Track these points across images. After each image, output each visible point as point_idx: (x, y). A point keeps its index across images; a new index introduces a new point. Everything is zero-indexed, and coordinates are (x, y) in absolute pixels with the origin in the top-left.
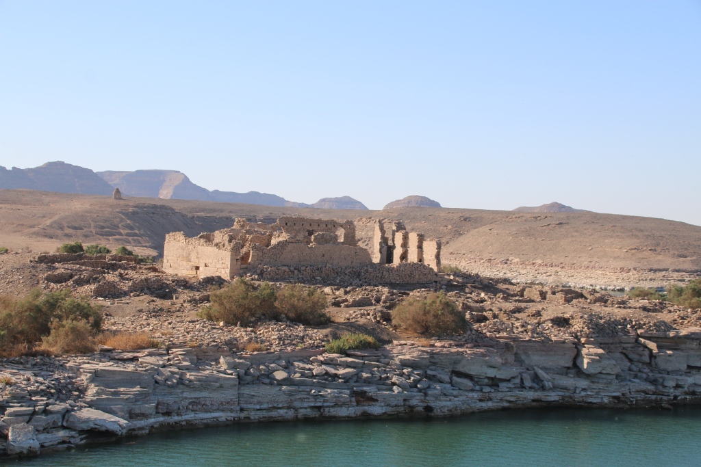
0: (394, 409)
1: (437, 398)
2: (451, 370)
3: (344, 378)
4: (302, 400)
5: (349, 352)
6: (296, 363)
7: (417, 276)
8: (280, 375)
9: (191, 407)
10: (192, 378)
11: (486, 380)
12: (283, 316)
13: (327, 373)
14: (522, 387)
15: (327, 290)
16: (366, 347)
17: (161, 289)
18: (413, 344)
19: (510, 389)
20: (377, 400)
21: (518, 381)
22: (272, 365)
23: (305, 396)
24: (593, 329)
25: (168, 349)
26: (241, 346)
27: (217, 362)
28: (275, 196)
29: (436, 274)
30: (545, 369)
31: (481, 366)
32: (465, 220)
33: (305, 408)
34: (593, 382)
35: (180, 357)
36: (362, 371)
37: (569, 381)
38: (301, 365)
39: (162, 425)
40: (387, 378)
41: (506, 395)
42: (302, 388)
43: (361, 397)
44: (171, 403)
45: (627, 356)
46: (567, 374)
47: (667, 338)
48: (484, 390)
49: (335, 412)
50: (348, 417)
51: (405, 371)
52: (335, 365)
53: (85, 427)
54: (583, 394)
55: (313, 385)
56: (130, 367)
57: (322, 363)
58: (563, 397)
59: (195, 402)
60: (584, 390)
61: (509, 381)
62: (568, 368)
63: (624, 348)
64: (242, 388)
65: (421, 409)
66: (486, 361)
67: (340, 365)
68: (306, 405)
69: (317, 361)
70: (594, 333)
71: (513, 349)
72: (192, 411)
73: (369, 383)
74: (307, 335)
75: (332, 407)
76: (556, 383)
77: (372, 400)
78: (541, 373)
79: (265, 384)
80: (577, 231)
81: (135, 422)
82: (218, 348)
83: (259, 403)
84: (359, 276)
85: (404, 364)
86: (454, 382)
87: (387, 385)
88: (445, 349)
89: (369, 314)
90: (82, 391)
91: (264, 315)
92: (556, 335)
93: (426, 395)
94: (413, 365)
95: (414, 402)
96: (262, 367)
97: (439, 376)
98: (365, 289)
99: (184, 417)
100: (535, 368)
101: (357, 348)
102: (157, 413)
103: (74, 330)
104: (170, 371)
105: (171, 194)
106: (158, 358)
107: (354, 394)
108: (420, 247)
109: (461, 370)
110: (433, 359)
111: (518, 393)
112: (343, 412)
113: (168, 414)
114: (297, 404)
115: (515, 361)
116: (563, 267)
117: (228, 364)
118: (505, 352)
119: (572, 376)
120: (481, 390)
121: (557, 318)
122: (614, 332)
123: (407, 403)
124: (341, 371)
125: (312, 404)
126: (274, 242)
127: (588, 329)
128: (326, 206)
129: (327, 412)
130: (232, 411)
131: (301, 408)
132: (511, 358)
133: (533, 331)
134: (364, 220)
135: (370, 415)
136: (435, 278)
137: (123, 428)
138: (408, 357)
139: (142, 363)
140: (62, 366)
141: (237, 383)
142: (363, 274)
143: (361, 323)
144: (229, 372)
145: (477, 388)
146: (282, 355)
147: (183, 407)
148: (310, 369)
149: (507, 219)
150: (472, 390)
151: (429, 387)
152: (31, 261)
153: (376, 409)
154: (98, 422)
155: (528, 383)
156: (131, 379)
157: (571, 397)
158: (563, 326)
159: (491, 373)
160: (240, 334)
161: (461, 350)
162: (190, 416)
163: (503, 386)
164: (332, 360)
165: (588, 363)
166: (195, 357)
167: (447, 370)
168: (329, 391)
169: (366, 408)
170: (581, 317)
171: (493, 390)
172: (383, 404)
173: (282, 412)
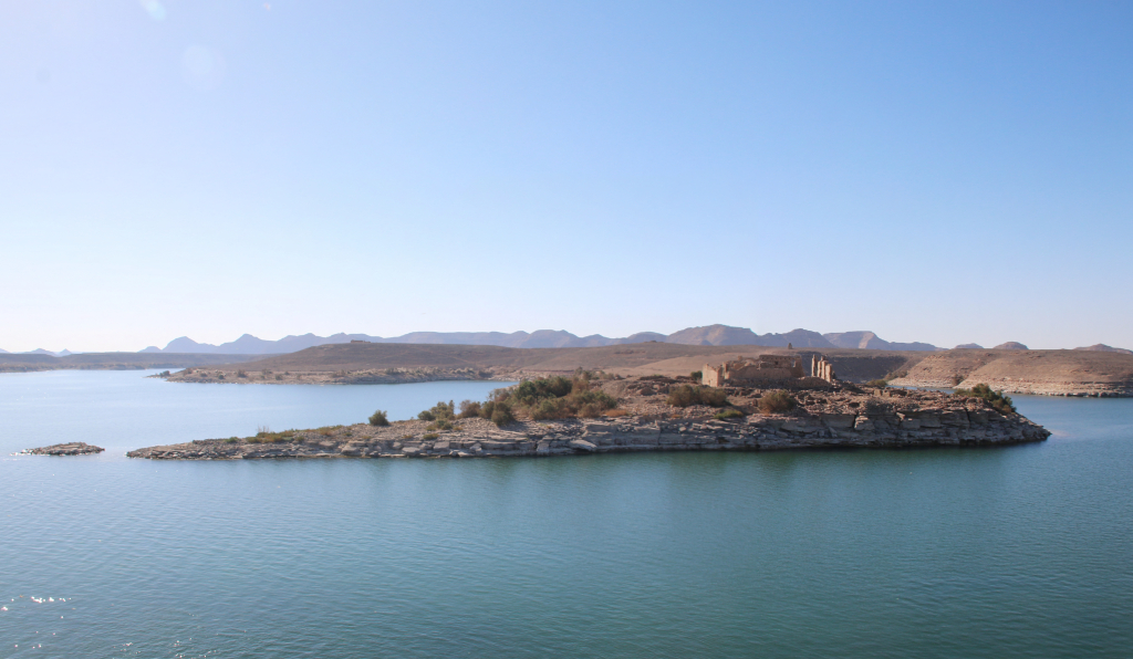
0: (739, 446)
1: (762, 441)
3: (716, 431)
5: (724, 419)
6: (694, 424)
8: (682, 429)
9: (633, 442)
10: (637, 429)
11: (798, 433)
12: (704, 402)
13: (708, 428)
14: (818, 437)
16: (735, 417)
18: (762, 416)
19: (811, 438)
20: (730, 442)
21: (816, 434)
22: (681, 424)
23: (691, 439)
25: (633, 416)
26: (670, 415)
27: (654, 422)
30: (836, 428)
31: (794, 426)
34: (861, 435)
35: (636, 420)
36: (726, 428)
37: (847, 434)
38: (696, 425)
39: (616, 448)
40: (740, 431)
41: (808, 440)
42: (692, 435)
43: (722, 440)
44: (623, 439)
46: (846, 431)
47: (912, 412)
49: (706, 446)
50: (713, 449)
51: (750, 428)
52: (714, 425)
53: (576, 447)
54: (853, 440)
55: (698, 433)
56: (608, 424)
57: (708, 424)
58: (842, 442)
59: (635, 440)
60: (855, 438)
61: (811, 433)
62: (849, 428)
63: (886, 418)
64: (662, 434)
65: (754, 446)
66: (797, 424)
67: (716, 425)
69: (705, 423)
70: (867, 410)
71: (818, 418)
73: (729, 433)
74: (707, 411)
75: (705, 444)
76: (840, 435)
77: (727, 441)
78: (832, 430)
79: (674, 433)
81: (601, 447)
82: (656, 417)
83: (668, 441)
85: (751, 425)
86: (776, 433)
87: (738, 434)
88: (776, 418)
90: (582, 433)
91: (695, 402)
92: (847, 410)
93: (757, 439)
94: (756, 425)
95: (751, 443)
96: (675, 425)
97: (769, 430)
99: (628, 446)
100: (830, 428)
101: (730, 417)
102: (615, 443)
104: (627, 426)
105: (866, 345)
106: (625, 420)
107: (719, 438)
109: (783, 428)
110: (768, 423)
111: (815, 439)
112: (711, 447)
113: (620, 444)
114: (690, 442)
115: (820, 424)
117: (658, 423)
119: (848, 431)
120: (794, 438)
121: (854, 403)
122: (883, 410)
124: (715, 428)
125: (695, 442)
127: (865, 408)
129: (703, 447)
130: (654, 444)
132: (817, 423)
133: (835, 409)
135: (725, 448)
137: (593, 449)
138: (755, 421)
139: (615, 422)
140: (580, 422)
141: (660, 432)
143: (741, 406)
144: (657, 427)
145: (792, 437)
146: (689, 420)
147: (629, 442)
148: (700, 427)
150: (788, 438)
151: (760, 436)
153: (728, 446)
154: (582, 445)
155: (822, 434)
156: (606, 429)
157: (846, 442)
158: (855, 407)
159: (800, 429)
160: (672, 410)
161: (785, 418)
162: (632, 446)
163: (807, 436)
164: (713, 422)
165: (858, 425)
166: (644, 420)
167: (775, 427)
168: (705, 436)
169: (724, 445)
170: (867, 402)
171: (800, 438)
172: (733, 443)
173: (679, 445)
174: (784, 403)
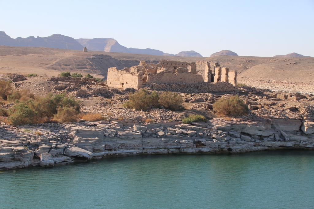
0: (214, 149)
1: (234, 144)
2: (240, 132)
3: (191, 135)
4: (171, 145)
5: (193, 123)
6: (168, 128)
7: (225, 88)
8: (161, 133)
9: (120, 147)
10: (121, 134)
11: (257, 137)
12: (162, 106)
13: (182, 133)
14: (275, 140)
15: (183, 94)
16: (201, 121)
17: (106, 94)
18: (223, 120)
19: (269, 141)
20: (206, 145)
21: (272, 137)
22: (157, 129)
23: (172, 143)
24: (310, 113)
25: (110, 121)
26: (143, 120)
27: (132, 127)
28: (158, 50)
29: (234, 87)
30: (286, 131)
31: (255, 130)
32: (249, 62)
33: (173, 148)
34: (309, 138)
35: (115, 125)
36: (199, 132)
37: (297, 137)
38: (171, 129)
39: (108, 155)
40: (211, 135)
41: (266, 144)
42: (171, 139)
43: (198, 144)
44: (111, 145)
46: (296, 134)
48: (256, 141)
49: (186, 150)
50: (192, 153)
51: (219, 132)
52: (186, 129)
53: (74, 155)
54: (304, 143)
55: (176, 138)
56: (93, 129)
57: (180, 128)
58: (295, 145)
59: (122, 145)
60: (305, 141)
61: (268, 137)
62: (297, 131)
64: (144, 139)
65: (226, 150)
66: (257, 128)
67: (188, 129)
68: (173, 147)
69: (178, 127)
70: (310, 115)
71: (270, 122)
72: (121, 149)
73: (202, 137)
74: (173, 115)
75: (185, 148)
76: (291, 138)
77: (204, 145)
78: (284, 134)
79: (154, 137)
80: (304, 67)
81: (96, 153)
82: (132, 121)
83: (151, 146)
84: (198, 88)
85: (219, 129)
86: (242, 137)
87: (211, 138)
88: (238, 122)
89: (202, 106)
90: (72, 139)
91: (153, 106)
92: (291, 116)
93: (229, 143)
94: (223, 129)
95: (223, 146)
96: (152, 129)
97: (235, 134)
98: (201, 94)
99: (118, 152)
100: (281, 131)
101: (197, 121)
102: (105, 149)
103: (68, 111)
104: (111, 131)
105: (110, 50)
106: (105, 125)
107: (195, 142)
108: (227, 75)
109: (246, 132)
110: (232, 127)
111: (272, 142)
112: (190, 150)
113: (110, 150)
114: (169, 146)
115: (271, 128)
116: (297, 84)
117: (137, 128)
118: (266, 124)
119: (299, 135)
120: (255, 141)
121: (292, 108)
123: (220, 147)
124: (189, 132)
125: (176, 147)
126: (158, 72)
127: (308, 113)
128: (183, 56)
129: (182, 151)
130: (139, 149)
131: (170, 148)
132: (270, 127)
133: (281, 114)
134: (200, 62)
135: (202, 152)
136: (234, 89)
137: (90, 156)
138: (220, 126)
139: (98, 127)
140: (63, 127)
141: (141, 137)
142: (199, 87)
143: (198, 110)
144: (138, 131)
145: (253, 140)
146: (162, 124)
147: (117, 147)
148: (174, 131)
149: (270, 61)
150: (251, 141)
151: (230, 140)
152: (48, 80)
153: (205, 150)
154: (79, 153)
155: (277, 138)
156: (93, 134)
157: (298, 145)
159: (260, 133)
160: (143, 114)
161: (245, 122)
162: (120, 151)
163: (265, 139)
164: (185, 127)
165: (307, 129)
166: (122, 125)
167: (239, 132)
168: (183, 141)
169: (201, 149)
170: (304, 107)
171: (260, 141)
172: (208, 147)
173: (162, 150)
174: (240, 108)
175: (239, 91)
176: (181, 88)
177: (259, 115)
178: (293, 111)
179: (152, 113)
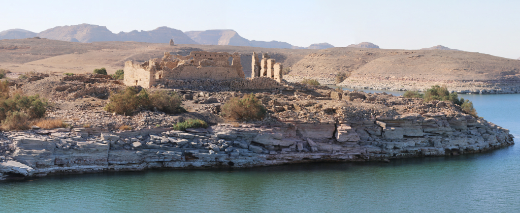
0: (209, 163)
1: (236, 157)
2: (251, 141)
3: (180, 145)
4: (151, 157)
5: (187, 130)
6: (151, 136)
7: (265, 85)
8: (136, 144)
9: (77, 162)
10: (80, 145)
11: (273, 147)
12: (155, 108)
13: (170, 142)
14: (297, 151)
16: (199, 127)
17: (102, 94)
18: (229, 126)
19: (288, 152)
20: (198, 158)
21: (294, 147)
22: (133, 138)
23: (152, 155)
24: (348, 115)
25: (72, 128)
26: (116, 127)
27: (99, 136)
28: (286, 43)
29: (278, 84)
30: (315, 140)
31: (269, 139)
32: (369, 55)
33: (153, 162)
34: (344, 147)
35: (76, 133)
36: (192, 141)
37: (328, 147)
38: (155, 137)
39: (57, 171)
40: (208, 145)
41: (286, 156)
42: (152, 150)
43: (189, 156)
44: (63, 159)
45: (368, 132)
46: (328, 142)
47: (393, 120)
48: (271, 153)
50: (179, 168)
51: (219, 141)
52: (177, 137)
53: (6, 171)
54: (337, 154)
55: (160, 148)
56: (44, 138)
57: (169, 136)
58: (324, 156)
59: (80, 159)
60: (338, 151)
61: (288, 147)
62: (330, 139)
63: (366, 127)
64: (111, 152)
65: (227, 164)
66: (272, 136)
67: (179, 137)
68: (153, 160)
69: (165, 134)
70: (348, 118)
71: (294, 128)
72: (78, 164)
73: (196, 148)
74: (164, 119)
75: (170, 161)
76: (321, 148)
77: (196, 158)
78: (312, 142)
79: (127, 149)
80: (428, 60)
81: (39, 169)
82: (102, 128)
83: (120, 160)
85: (220, 137)
86: (250, 148)
87: (207, 149)
88: (247, 129)
89: (210, 108)
90: (12, 151)
91: (144, 107)
92: (325, 119)
93: (230, 155)
94: (225, 138)
95: (222, 159)
96: (126, 139)
97: (241, 144)
99: (71, 167)
100: (308, 139)
101: (193, 127)
102: (55, 164)
104: (66, 141)
105: (229, 42)
106: (63, 133)
107: (185, 154)
108: (272, 68)
109: (256, 141)
110: (239, 135)
111: (293, 154)
112: (177, 165)
113: (61, 165)
114: (148, 160)
115: (297, 135)
117: (105, 137)
118: (288, 130)
119: (331, 143)
120: (269, 153)
121: (329, 109)
122: (362, 118)
123: (218, 160)
124: (179, 141)
125: (157, 160)
126: (178, 65)
127: (345, 115)
129: (166, 165)
130: (103, 165)
131: (150, 162)
132: (294, 133)
133: (310, 117)
135: (194, 167)
136: (278, 87)
137: (29, 173)
138: (223, 133)
139: (52, 136)
140: (6, 137)
141: (108, 148)
143: (200, 113)
144: (104, 142)
145: (267, 151)
146: (142, 133)
147: (72, 162)
148: (160, 139)
150: (263, 153)
151: (232, 151)
153: (197, 164)
154: (14, 168)
155: (301, 147)
156: (40, 145)
157: (329, 156)
158: (332, 114)
159: (276, 142)
160: (120, 119)
161: (257, 129)
162: (76, 167)
163: (284, 151)
164: (175, 134)
165: (340, 135)
166: (87, 133)
167: (248, 141)
168: (169, 152)
169: (192, 162)
170: (342, 108)
171: (277, 153)
172: (202, 160)
173: (135, 166)
174: (254, 110)
175: (282, 89)
176: (204, 85)
177: (281, 119)
178: (329, 114)
179: (135, 118)
